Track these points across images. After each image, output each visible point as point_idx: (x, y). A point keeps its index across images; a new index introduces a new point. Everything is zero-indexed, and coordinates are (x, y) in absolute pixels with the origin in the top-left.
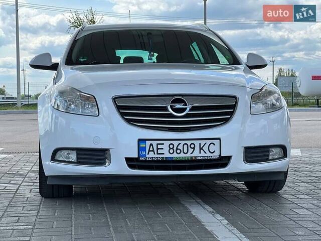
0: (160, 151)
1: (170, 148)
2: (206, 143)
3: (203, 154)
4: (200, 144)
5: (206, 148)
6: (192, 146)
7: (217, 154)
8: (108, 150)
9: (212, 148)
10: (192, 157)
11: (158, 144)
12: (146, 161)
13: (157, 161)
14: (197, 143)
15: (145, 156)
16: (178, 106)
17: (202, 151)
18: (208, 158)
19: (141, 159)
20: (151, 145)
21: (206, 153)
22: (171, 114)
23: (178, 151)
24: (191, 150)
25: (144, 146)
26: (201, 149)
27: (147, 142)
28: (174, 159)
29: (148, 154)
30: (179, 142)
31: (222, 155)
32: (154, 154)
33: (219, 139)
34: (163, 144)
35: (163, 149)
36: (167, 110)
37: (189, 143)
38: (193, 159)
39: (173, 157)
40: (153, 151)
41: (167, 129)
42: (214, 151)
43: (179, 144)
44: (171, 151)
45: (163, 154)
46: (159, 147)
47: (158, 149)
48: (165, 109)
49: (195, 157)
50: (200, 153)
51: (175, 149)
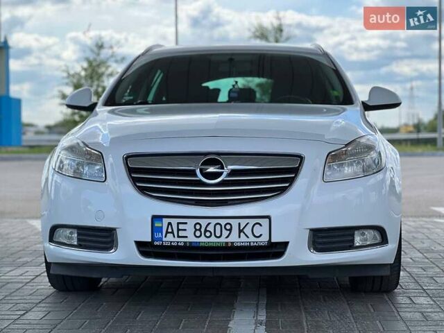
0: (181, 233)
1: (196, 230)
2: (248, 224)
3: (243, 238)
4: (239, 224)
5: (248, 230)
6: (228, 227)
7: (265, 238)
8: (114, 229)
9: (257, 230)
10: (227, 243)
11: (178, 224)
12: (162, 247)
13: (178, 247)
14: (234, 223)
15: (161, 239)
16: (211, 169)
17: (242, 234)
18: (252, 244)
19: (156, 243)
20: (170, 224)
21: (248, 237)
22: (200, 181)
23: (208, 234)
24: (225, 233)
25: (160, 225)
26: (241, 231)
27: (164, 220)
28: (201, 244)
29: (166, 237)
30: (209, 221)
31: (273, 241)
32: (174, 236)
33: (268, 217)
34: (186, 223)
35: (185, 230)
36: (195, 175)
37: (223, 222)
38: (230, 245)
39: (200, 242)
40: (172, 232)
41: (193, 202)
42: (261, 235)
43: (209, 224)
44: (198, 233)
45: (186, 237)
46: (181, 227)
47: (179, 230)
48: (193, 173)
49: (232, 243)
50: (239, 237)
51: (203, 230)
